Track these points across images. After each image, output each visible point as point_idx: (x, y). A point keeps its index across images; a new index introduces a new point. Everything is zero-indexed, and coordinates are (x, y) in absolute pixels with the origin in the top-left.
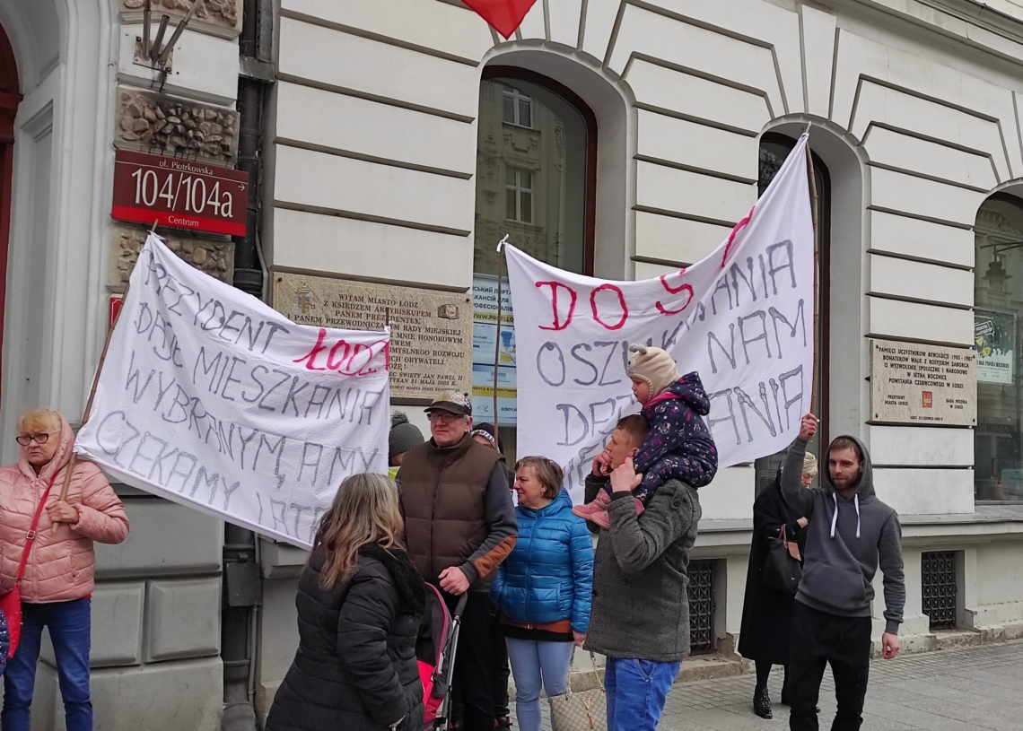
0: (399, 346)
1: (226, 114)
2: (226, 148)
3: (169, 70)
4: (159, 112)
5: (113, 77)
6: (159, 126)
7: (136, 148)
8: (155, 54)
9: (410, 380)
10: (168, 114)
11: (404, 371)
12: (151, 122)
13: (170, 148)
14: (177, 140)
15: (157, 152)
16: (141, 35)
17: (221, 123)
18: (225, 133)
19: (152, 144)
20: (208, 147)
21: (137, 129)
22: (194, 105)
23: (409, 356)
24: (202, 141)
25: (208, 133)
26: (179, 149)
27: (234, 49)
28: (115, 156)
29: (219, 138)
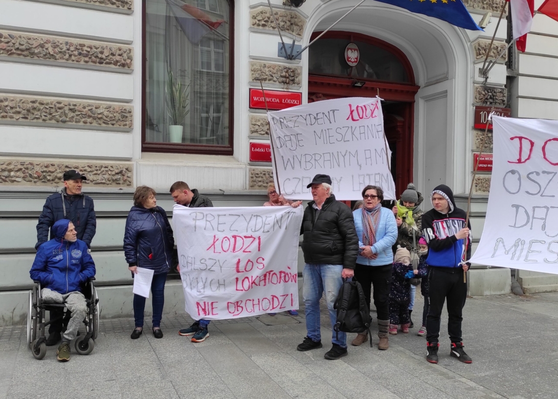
1: (503, 89)
2: (503, 101)
3: (488, 77)
4: (486, 92)
5: (472, 82)
6: (486, 97)
7: (478, 105)
8: (484, 72)
10: (488, 92)
12: (484, 95)
13: (488, 103)
14: (491, 100)
15: (484, 105)
16: (482, 67)
17: (502, 93)
18: (504, 96)
19: (484, 102)
20: (499, 101)
21: (480, 98)
22: (494, 88)
24: (497, 99)
25: (499, 97)
26: (491, 103)
27: (505, 67)
28: (475, 108)
29: (502, 98)
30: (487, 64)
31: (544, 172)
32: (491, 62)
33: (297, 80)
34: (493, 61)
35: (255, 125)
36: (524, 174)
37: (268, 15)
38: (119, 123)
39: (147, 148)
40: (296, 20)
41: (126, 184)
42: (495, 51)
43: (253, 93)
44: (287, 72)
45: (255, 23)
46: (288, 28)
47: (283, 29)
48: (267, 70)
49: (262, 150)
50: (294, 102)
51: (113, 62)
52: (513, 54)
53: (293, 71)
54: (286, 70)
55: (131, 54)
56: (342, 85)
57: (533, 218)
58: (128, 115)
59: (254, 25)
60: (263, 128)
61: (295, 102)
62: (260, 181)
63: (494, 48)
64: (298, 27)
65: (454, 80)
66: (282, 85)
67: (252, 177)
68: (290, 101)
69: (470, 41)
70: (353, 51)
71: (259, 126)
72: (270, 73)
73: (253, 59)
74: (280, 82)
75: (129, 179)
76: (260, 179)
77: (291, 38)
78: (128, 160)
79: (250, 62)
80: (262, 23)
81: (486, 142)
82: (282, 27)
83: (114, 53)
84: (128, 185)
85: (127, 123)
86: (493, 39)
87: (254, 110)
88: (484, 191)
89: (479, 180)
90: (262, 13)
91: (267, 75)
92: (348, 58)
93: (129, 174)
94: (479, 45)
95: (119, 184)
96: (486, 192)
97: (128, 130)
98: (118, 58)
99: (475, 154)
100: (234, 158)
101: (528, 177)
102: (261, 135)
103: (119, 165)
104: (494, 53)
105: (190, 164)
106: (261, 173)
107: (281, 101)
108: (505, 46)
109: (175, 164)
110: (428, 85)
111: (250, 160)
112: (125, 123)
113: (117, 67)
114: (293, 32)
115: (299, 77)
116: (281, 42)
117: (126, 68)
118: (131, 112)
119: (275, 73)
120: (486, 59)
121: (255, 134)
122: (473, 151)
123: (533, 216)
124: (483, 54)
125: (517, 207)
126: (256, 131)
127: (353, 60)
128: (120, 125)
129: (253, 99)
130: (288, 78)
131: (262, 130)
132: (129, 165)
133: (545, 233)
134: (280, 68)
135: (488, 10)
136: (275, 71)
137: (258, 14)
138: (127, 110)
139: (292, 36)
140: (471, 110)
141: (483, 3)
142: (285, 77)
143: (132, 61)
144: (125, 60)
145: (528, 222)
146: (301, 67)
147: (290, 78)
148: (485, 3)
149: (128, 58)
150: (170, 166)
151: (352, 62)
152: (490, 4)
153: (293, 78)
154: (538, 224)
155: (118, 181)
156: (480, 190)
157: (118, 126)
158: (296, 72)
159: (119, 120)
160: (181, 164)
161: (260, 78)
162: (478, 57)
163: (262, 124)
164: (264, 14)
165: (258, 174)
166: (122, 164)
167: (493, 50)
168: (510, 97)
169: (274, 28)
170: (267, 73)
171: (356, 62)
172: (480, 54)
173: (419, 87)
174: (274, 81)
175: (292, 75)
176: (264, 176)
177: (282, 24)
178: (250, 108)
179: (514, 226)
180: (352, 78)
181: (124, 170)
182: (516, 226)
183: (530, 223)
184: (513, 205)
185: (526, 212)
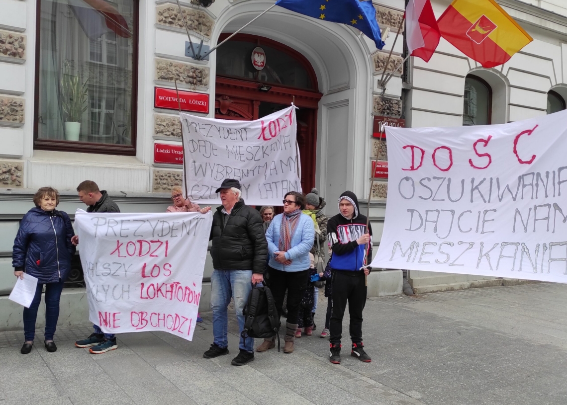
1: (399, 101)
2: (399, 112)
3: (385, 89)
4: (384, 102)
5: (371, 92)
6: (384, 107)
7: (378, 114)
8: (382, 84)
10: (386, 103)
12: (382, 106)
13: (386, 113)
14: (388, 111)
15: (382, 115)
16: (380, 79)
17: (398, 104)
18: (399, 108)
19: (382, 113)
20: (395, 112)
21: (379, 108)
22: (391, 99)
24: (393, 110)
25: (395, 108)
27: (400, 80)
28: (373, 117)
29: (398, 109)
30: (385, 76)
31: (435, 178)
32: (388, 74)
33: (204, 81)
34: (391, 74)
35: (160, 125)
36: (417, 181)
37: (175, 12)
38: (8, 117)
39: (39, 145)
40: (204, 20)
41: (15, 184)
42: (392, 65)
43: (158, 92)
44: (194, 72)
45: (162, 20)
46: (196, 27)
47: (190, 28)
48: (174, 69)
49: (168, 152)
50: (201, 103)
51: (2, 50)
52: (408, 68)
53: (201, 72)
54: (193, 70)
55: (24, 43)
56: (248, 89)
57: (426, 221)
58: (18, 109)
59: (160, 21)
60: (168, 129)
61: (203, 103)
62: (165, 184)
63: (391, 62)
64: (206, 27)
65: (355, 89)
66: (189, 86)
67: (156, 180)
68: (197, 103)
69: (370, 54)
70: (260, 55)
71: (164, 126)
72: (177, 72)
73: (159, 57)
74: (186, 83)
75: (18, 179)
76: (165, 181)
77: (199, 38)
78: (18, 157)
79: (156, 60)
80: (168, 20)
81: (383, 150)
82: (189, 26)
83: (4, 41)
84: (17, 185)
85: (18, 117)
86: (391, 53)
87: (159, 110)
88: (381, 197)
89: (376, 186)
90: (169, 9)
91: (173, 74)
92: (255, 61)
93: (19, 174)
94: (378, 58)
95: (7, 184)
96: (382, 198)
97: (19, 124)
98: (8, 46)
99: (373, 162)
100: (137, 159)
101: (420, 183)
102: (166, 136)
103: (7, 163)
104: (391, 66)
105: (89, 164)
106: (166, 176)
107: (188, 102)
108: (401, 60)
109: (72, 164)
110: (331, 93)
111: (155, 162)
112: (14, 117)
113: (7, 56)
114: (201, 31)
115: (207, 78)
116: (189, 41)
117: (17, 57)
118: (22, 106)
119: (181, 73)
120: (384, 72)
121: (160, 135)
122: (371, 158)
123: (426, 219)
124: (382, 66)
125: (412, 211)
126: (162, 132)
127: (259, 64)
128: (9, 120)
129: (158, 98)
130: (195, 78)
131: (168, 131)
132: (19, 163)
133: (437, 235)
134: (187, 68)
135: (387, 25)
136: (182, 71)
137: (165, 11)
138: (18, 103)
139: (199, 36)
140: (370, 120)
141: (382, 18)
142: (192, 77)
143: (25, 51)
144: (16, 49)
146: (209, 68)
147: (197, 78)
148: (384, 18)
149: (20, 47)
150: (65, 166)
151: (259, 66)
152: (389, 19)
153: (200, 79)
155: (5, 180)
156: (377, 195)
157: (7, 120)
158: (203, 72)
159: (8, 113)
160: (79, 164)
161: (166, 77)
162: (377, 69)
163: (167, 124)
164: (171, 11)
165: (162, 176)
166: (10, 163)
167: (390, 63)
168: (404, 108)
169: (181, 26)
170: (174, 72)
171: (262, 66)
172: (379, 67)
173: (322, 95)
174: (181, 81)
175: (199, 76)
176: (169, 179)
177: (190, 22)
178: (155, 107)
179: (410, 230)
180: (258, 82)
181: (13, 168)
182: (412, 229)
183: (423, 226)
184: (408, 210)
185: (420, 215)
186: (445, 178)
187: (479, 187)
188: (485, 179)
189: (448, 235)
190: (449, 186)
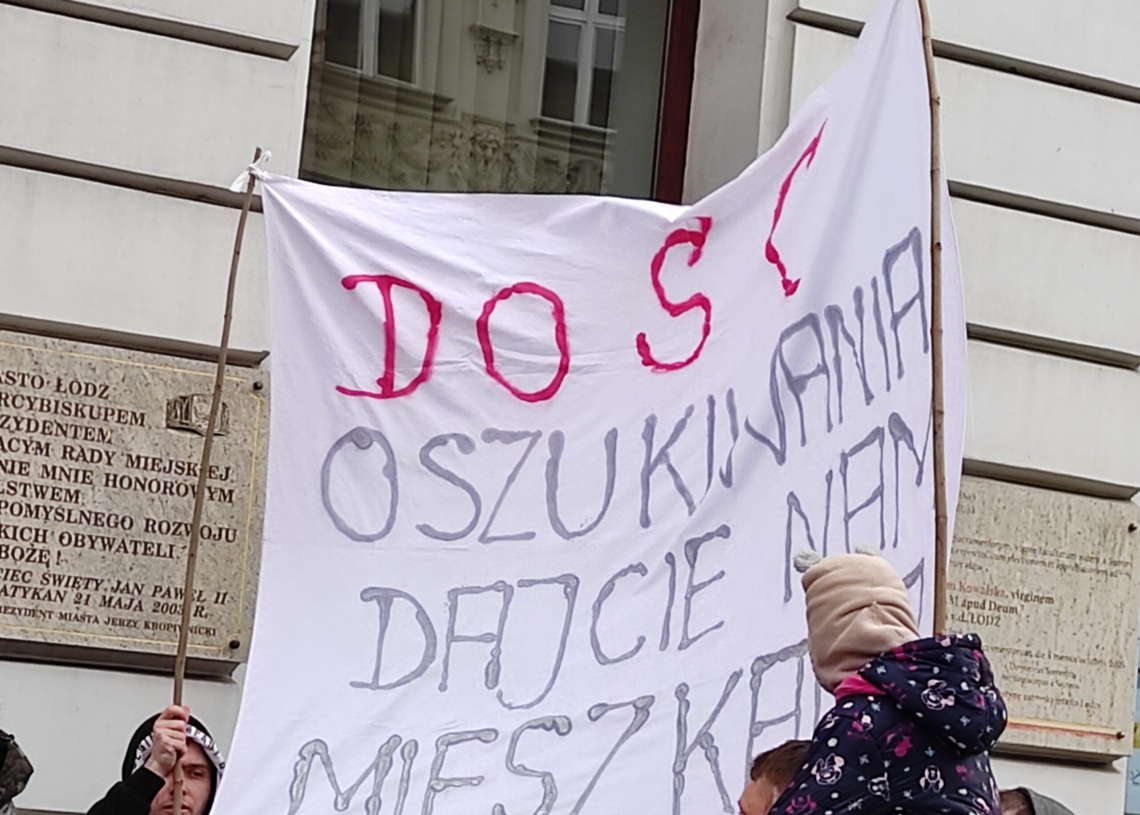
0: (47, 502)
9: (71, 595)
11: (54, 569)
23: (72, 529)
31: (490, 435)
36: (407, 449)
57: (452, 638)
101: (425, 460)
123: (451, 630)
125: (383, 598)
133: (500, 695)
145: (429, 657)
154: (470, 660)
179: (374, 685)
182: (381, 683)
183: (438, 662)
184: (365, 591)
185: (422, 615)
186: (539, 434)
187: (669, 450)
188: (690, 411)
189: (548, 690)
190: (553, 465)
